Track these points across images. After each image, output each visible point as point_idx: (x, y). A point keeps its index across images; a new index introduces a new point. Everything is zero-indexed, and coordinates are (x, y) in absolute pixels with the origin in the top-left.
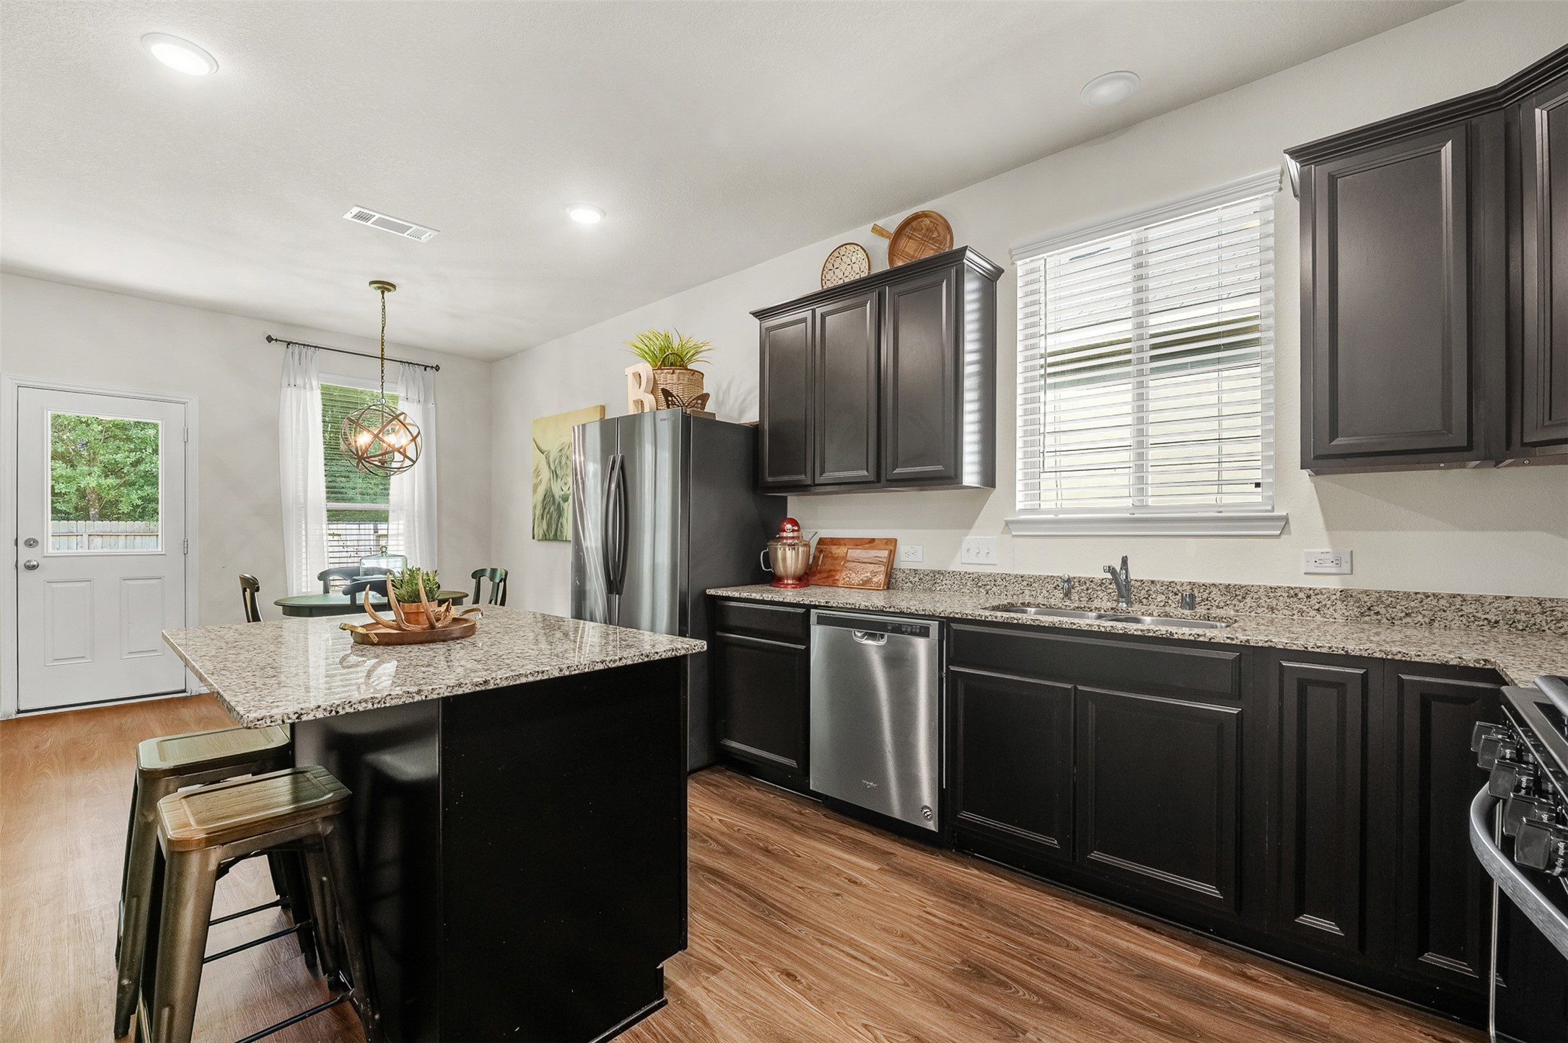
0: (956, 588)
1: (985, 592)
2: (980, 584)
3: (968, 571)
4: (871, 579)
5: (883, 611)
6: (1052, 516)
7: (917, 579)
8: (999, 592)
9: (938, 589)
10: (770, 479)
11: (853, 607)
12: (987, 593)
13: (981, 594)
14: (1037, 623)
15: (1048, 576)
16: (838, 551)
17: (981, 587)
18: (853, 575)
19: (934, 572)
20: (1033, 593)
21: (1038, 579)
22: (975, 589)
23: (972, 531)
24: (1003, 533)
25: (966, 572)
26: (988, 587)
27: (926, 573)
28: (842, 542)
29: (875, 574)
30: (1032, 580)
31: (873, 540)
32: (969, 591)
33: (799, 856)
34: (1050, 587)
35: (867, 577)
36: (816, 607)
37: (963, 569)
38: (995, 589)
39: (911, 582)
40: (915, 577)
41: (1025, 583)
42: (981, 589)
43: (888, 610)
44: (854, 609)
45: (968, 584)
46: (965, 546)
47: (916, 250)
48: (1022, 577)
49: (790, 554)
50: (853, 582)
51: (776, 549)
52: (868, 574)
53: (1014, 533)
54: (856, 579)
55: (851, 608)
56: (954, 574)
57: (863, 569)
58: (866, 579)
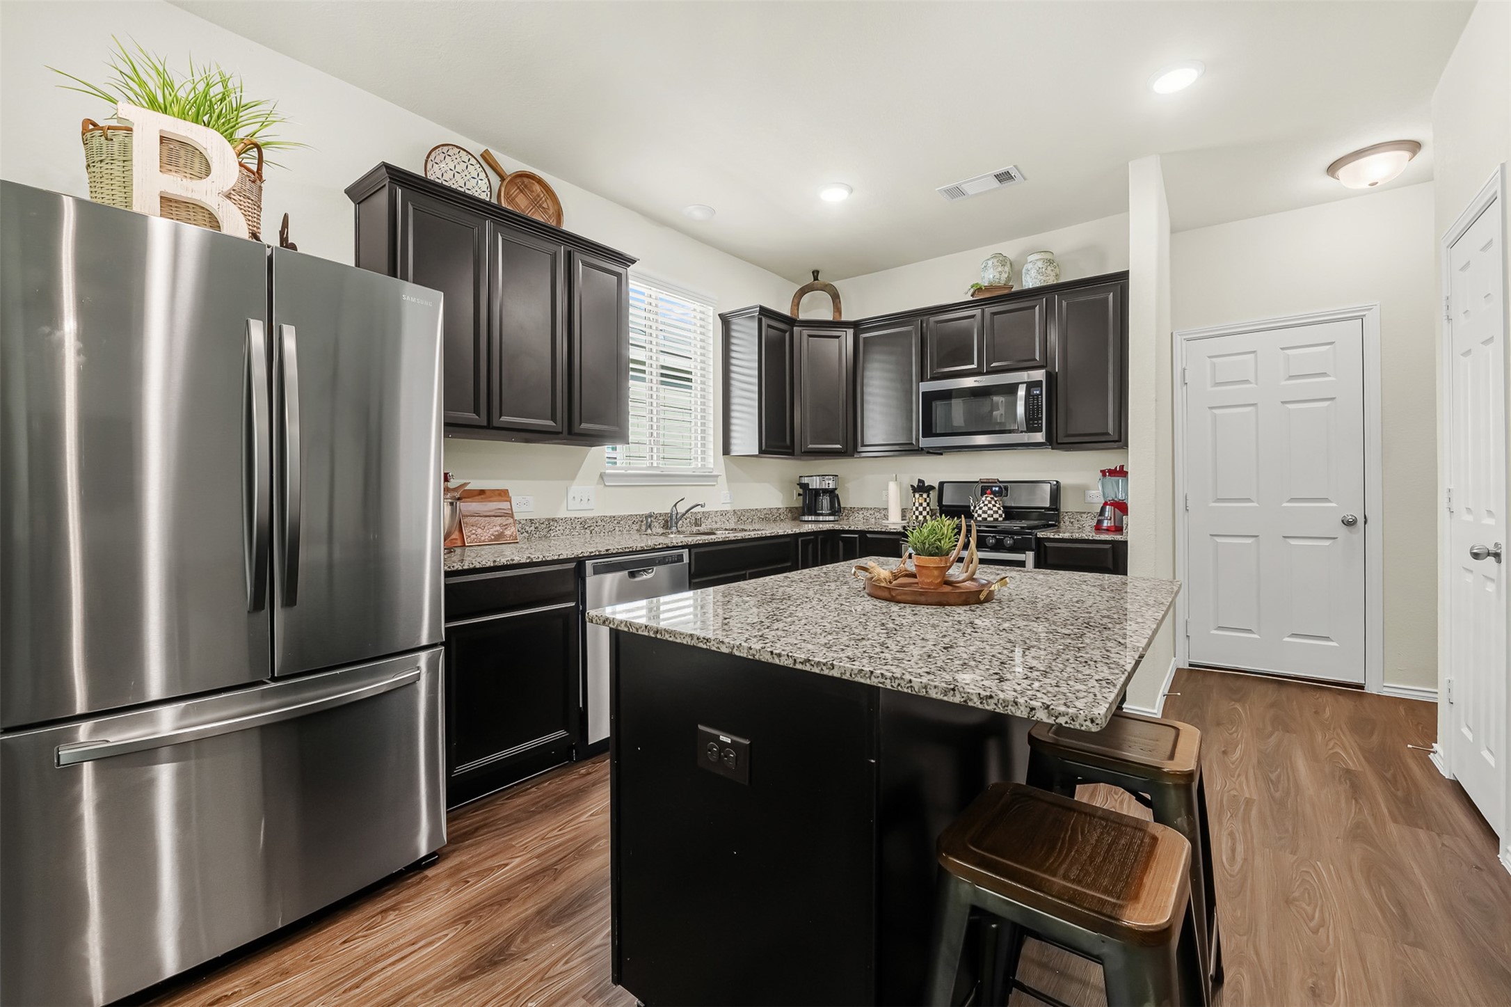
0: (568, 532)
1: (590, 533)
2: (586, 526)
3: (577, 516)
4: (503, 533)
5: (654, 549)
6: (623, 471)
7: (533, 528)
8: (599, 531)
9: (553, 535)
17: (586, 528)
18: (479, 531)
19: (548, 520)
21: (623, 518)
22: (582, 531)
23: (576, 482)
24: (598, 484)
25: (576, 518)
26: (592, 528)
27: (541, 522)
30: (620, 519)
31: (482, 492)
32: (576, 533)
34: (630, 522)
35: (497, 531)
36: (590, 558)
37: (573, 515)
38: (596, 529)
39: (527, 532)
40: (531, 526)
41: (616, 522)
42: (587, 531)
43: (658, 547)
44: (632, 551)
45: (577, 527)
46: (571, 495)
47: (527, 207)
48: (614, 517)
50: (483, 538)
52: (498, 528)
53: (607, 484)
54: (486, 535)
55: (630, 552)
56: (565, 520)
57: (489, 523)
58: (497, 533)
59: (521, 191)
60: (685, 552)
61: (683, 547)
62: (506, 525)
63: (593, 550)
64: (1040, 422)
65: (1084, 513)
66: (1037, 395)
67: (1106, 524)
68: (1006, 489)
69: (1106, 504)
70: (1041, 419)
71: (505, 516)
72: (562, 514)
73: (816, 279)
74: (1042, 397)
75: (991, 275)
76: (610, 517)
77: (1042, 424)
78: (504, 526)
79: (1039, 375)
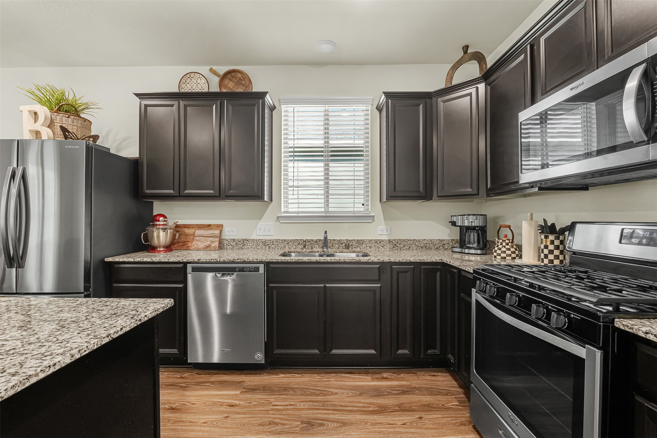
0: (254, 246)
1: (268, 248)
2: (266, 244)
3: (261, 239)
4: (210, 245)
5: (233, 262)
6: (296, 215)
7: (234, 244)
8: (274, 247)
9: (246, 248)
10: (147, 191)
11: (216, 261)
12: (269, 248)
13: (267, 249)
14: (310, 260)
15: (295, 239)
16: (187, 231)
18: (200, 243)
19: (243, 240)
20: (290, 247)
21: (292, 241)
22: (264, 247)
23: (262, 220)
24: (276, 221)
25: (259, 239)
26: (270, 245)
27: (239, 241)
28: (191, 226)
29: (213, 242)
30: (289, 241)
31: (210, 225)
32: (260, 248)
33: (194, 404)
34: (296, 244)
35: (208, 244)
36: (190, 263)
37: (257, 238)
38: (273, 246)
39: (231, 245)
40: (234, 243)
41: (286, 243)
42: (266, 247)
43: (236, 261)
44: (217, 262)
45: (260, 244)
46: (258, 227)
47: (233, 87)
48: (285, 240)
49: (162, 233)
50: (200, 247)
51: (153, 231)
52: (209, 243)
53: (281, 222)
54: (201, 245)
55: (215, 262)
56: (253, 240)
57: (205, 240)
58: (207, 245)
59: (230, 80)
60: (262, 267)
61: (261, 262)
63: (190, 259)
71: (215, 237)
72: (254, 237)
76: (282, 240)
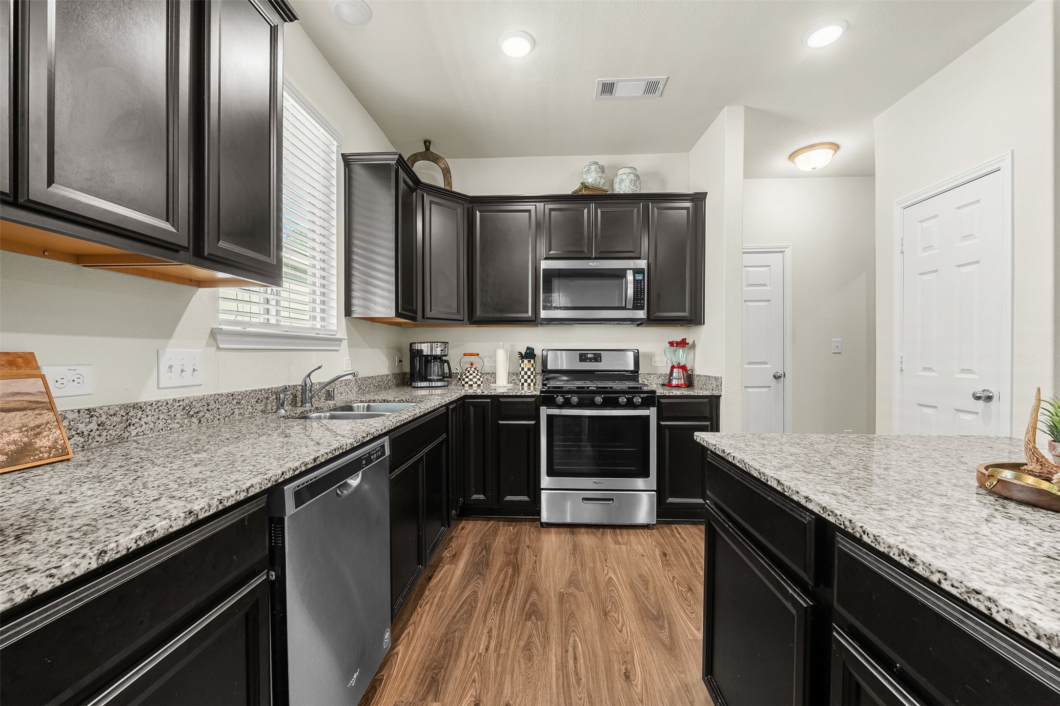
1: (197, 422)
2: (191, 413)
3: (177, 397)
4: (30, 444)
7: (93, 426)
8: (212, 417)
9: (134, 433)
12: (200, 422)
13: (193, 425)
15: (252, 391)
17: (193, 416)
19: (126, 407)
20: (242, 411)
21: (245, 395)
22: (186, 421)
23: (172, 341)
25: (175, 400)
27: (112, 412)
29: (37, 432)
30: (240, 397)
32: (178, 425)
34: (253, 401)
35: (15, 442)
37: (170, 395)
38: (208, 415)
40: (90, 422)
41: (235, 402)
42: (193, 420)
45: (178, 415)
46: (164, 364)
48: (233, 395)
52: (16, 436)
53: (220, 345)
56: (157, 406)
58: (13, 447)
60: (386, 441)
61: (385, 434)
62: (38, 426)
63: (297, 464)
64: (642, 302)
65: (652, 374)
66: (641, 280)
67: (674, 382)
68: (600, 356)
69: (673, 367)
70: (643, 299)
71: (34, 409)
72: (148, 395)
73: (428, 149)
74: (644, 282)
75: (592, 178)
76: (227, 395)
77: (644, 303)
78: (33, 429)
79: (642, 264)
